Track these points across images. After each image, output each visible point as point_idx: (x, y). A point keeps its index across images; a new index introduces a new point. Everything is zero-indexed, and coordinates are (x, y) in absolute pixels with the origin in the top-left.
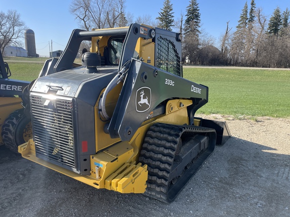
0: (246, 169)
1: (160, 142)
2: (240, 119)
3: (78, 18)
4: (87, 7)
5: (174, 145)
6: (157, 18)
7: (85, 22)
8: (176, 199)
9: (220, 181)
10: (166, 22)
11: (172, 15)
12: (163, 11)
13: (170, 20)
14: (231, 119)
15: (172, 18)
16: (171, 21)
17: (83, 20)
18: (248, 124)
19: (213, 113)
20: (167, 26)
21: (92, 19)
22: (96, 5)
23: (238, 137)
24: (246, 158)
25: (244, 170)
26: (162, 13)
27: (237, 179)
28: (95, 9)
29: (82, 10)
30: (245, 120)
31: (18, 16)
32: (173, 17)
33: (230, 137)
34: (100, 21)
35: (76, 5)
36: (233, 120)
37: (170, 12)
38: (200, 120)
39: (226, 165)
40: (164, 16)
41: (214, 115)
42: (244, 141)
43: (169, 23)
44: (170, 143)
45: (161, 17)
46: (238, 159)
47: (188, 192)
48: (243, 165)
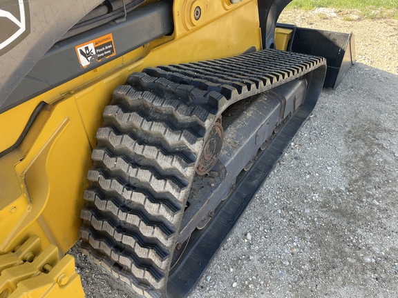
0: (389, 159)
1: (138, 149)
2: (373, 18)
5: (184, 167)
8: (203, 280)
9: (324, 205)
14: (355, 17)
18: (390, 28)
19: (320, 6)
23: (369, 64)
24: (388, 125)
25: (385, 161)
27: (368, 196)
30: (383, 21)
33: (352, 64)
36: (359, 19)
38: (289, 31)
39: (342, 149)
41: (321, 10)
42: (383, 73)
44: (169, 159)
46: (368, 129)
47: (238, 250)
48: (383, 148)
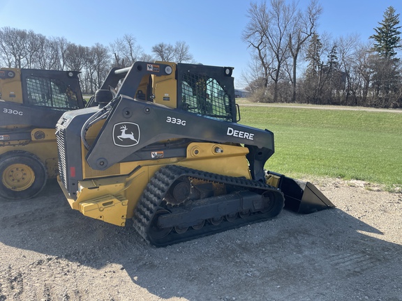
3: (252, 46)
4: (264, 32)
6: (371, 37)
7: (260, 51)
10: (387, 42)
11: (398, 30)
12: (382, 26)
13: (394, 39)
15: (398, 36)
16: (395, 41)
17: (258, 48)
20: (387, 48)
21: (268, 45)
22: (276, 27)
26: (379, 29)
28: (274, 33)
29: (258, 35)
31: (186, 49)
32: (399, 33)
34: (279, 48)
35: (251, 29)
37: (395, 27)
40: (383, 32)
43: (392, 44)
45: (377, 34)
